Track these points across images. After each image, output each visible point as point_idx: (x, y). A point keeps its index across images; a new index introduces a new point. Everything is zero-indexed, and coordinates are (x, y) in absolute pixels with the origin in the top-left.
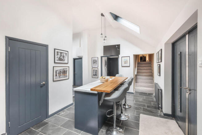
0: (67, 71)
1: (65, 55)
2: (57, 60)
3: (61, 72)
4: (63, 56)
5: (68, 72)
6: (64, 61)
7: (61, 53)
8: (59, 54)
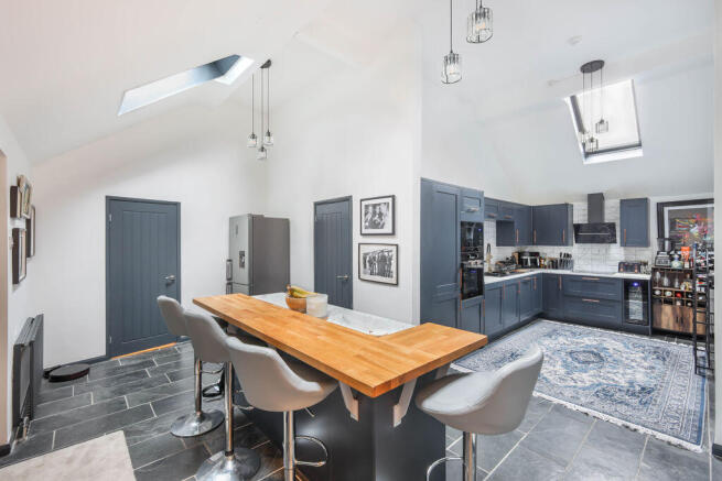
0: (390, 259)
1: (384, 209)
2: (366, 228)
3: (374, 258)
4: (381, 215)
5: (394, 262)
6: (382, 227)
7: (375, 206)
8: (371, 208)
